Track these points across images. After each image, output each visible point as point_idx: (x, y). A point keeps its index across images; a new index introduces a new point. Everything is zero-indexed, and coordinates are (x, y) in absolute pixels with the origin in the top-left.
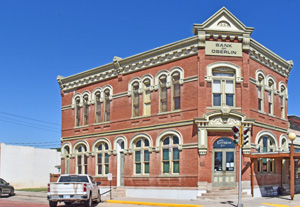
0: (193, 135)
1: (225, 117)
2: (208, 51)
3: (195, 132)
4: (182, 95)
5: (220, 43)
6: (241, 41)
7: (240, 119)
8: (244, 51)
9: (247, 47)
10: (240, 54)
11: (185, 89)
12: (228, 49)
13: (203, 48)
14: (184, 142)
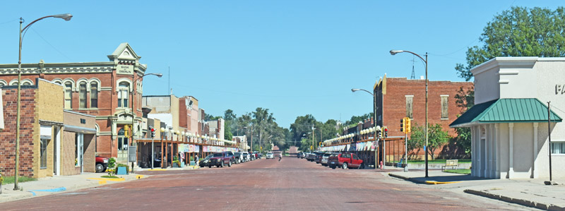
0: (108, 126)
1: (125, 115)
2: (118, 72)
3: (109, 123)
4: (99, 99)
5: (123, 65)
6: (134, 64)
7: (133, 117)
8: (135, 71)
9: (136, 69)
10: (132, 73)
11: (102, 94)
12: (127, 70)
13: (115, 69)
14: (101, 130)
